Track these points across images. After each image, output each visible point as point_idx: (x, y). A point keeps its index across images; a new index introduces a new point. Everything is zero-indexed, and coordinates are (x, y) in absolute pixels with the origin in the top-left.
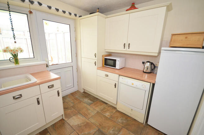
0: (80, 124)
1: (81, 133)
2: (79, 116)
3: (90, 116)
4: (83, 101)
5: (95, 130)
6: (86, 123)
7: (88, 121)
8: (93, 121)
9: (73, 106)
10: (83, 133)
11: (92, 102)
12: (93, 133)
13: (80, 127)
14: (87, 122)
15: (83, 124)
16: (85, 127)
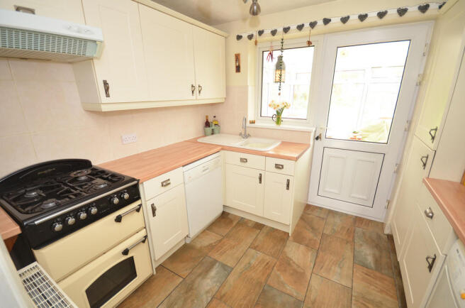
0: (294, 263)
1: (278, 270)
2: (310, 254)
3: (324, 275)
4: (356, 247)
5: (295, 294)
6: (302, 271)
7: (308, 274)
8: (315, 283)
9: (328, 236)
10: (278, 273)
11: (373, 265)
12: (288, 292)
13: (289, 264)
14: (304, 273)
15: (295, 267)
16: (291, 272)
